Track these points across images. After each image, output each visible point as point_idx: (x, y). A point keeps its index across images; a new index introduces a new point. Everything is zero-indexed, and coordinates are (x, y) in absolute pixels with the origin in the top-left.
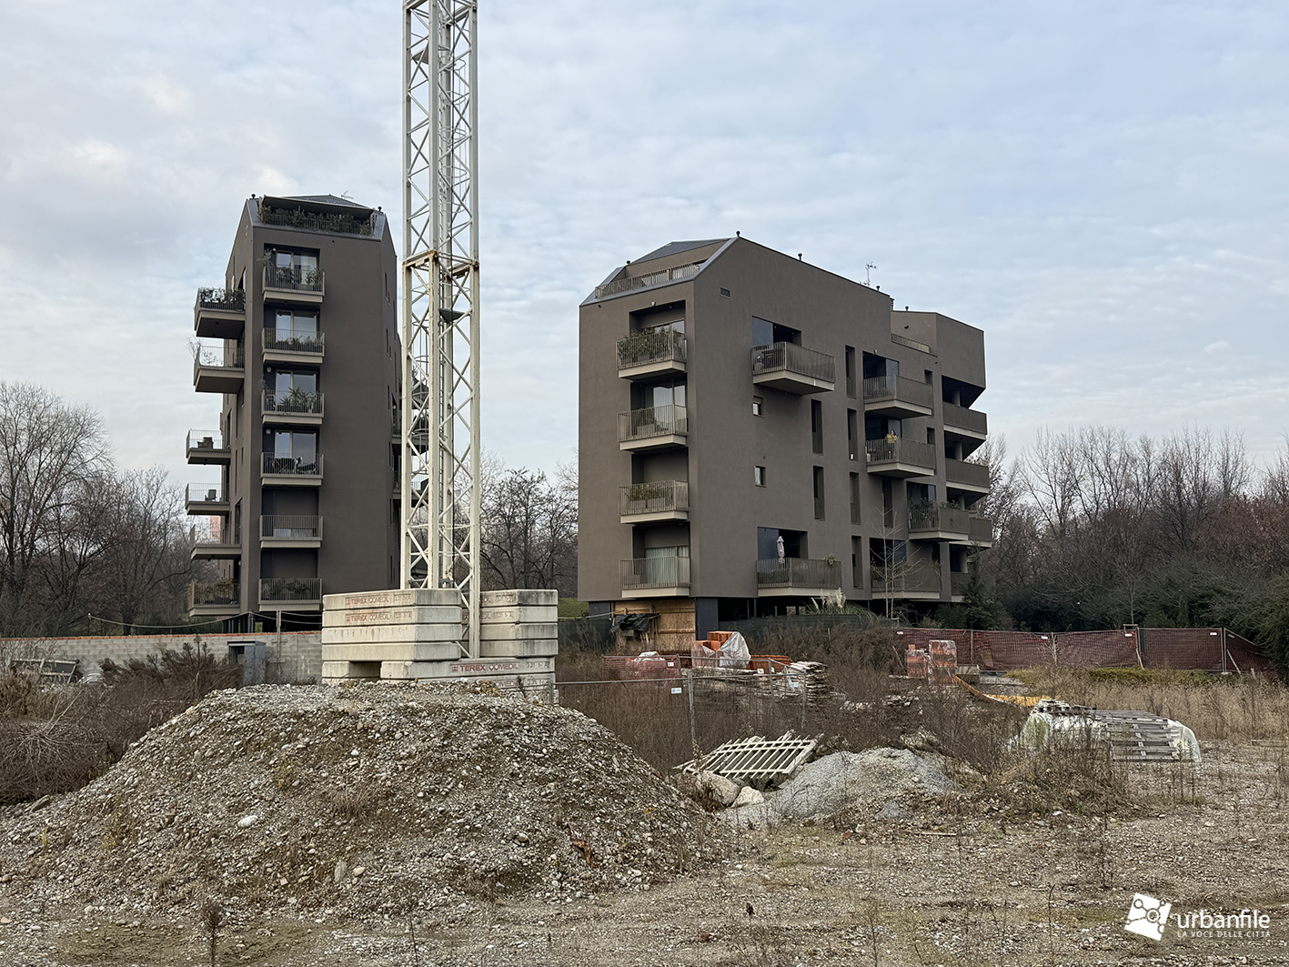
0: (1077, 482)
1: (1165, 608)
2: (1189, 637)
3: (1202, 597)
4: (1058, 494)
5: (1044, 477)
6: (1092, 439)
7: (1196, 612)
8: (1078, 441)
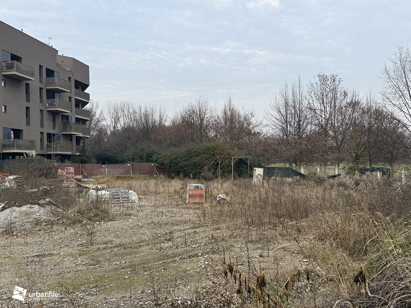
0: (119, 118)
1: (140, 157)
2: (146, 166)
3: (150, 154)
4: (113, 121)
5: (109, 116)
6: (124, 105)
7: (148, 158)
8: (119, 105)
